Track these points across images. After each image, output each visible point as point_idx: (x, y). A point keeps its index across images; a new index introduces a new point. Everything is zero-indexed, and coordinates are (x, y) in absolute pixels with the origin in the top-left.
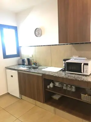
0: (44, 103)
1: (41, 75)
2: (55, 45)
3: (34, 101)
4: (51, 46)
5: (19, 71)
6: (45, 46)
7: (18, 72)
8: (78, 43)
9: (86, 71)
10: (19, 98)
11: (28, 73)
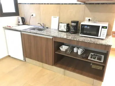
0: (52, 65)
1: (51, 38)
2: (65, 4)
3: (41, 63)
4: (61, 5)
5: (23, 33)
6: (52, 4)
7: (21, 34)
8: (93, 4)
9: (103, 35)
10: (23, 60)
11: (35, 35)
